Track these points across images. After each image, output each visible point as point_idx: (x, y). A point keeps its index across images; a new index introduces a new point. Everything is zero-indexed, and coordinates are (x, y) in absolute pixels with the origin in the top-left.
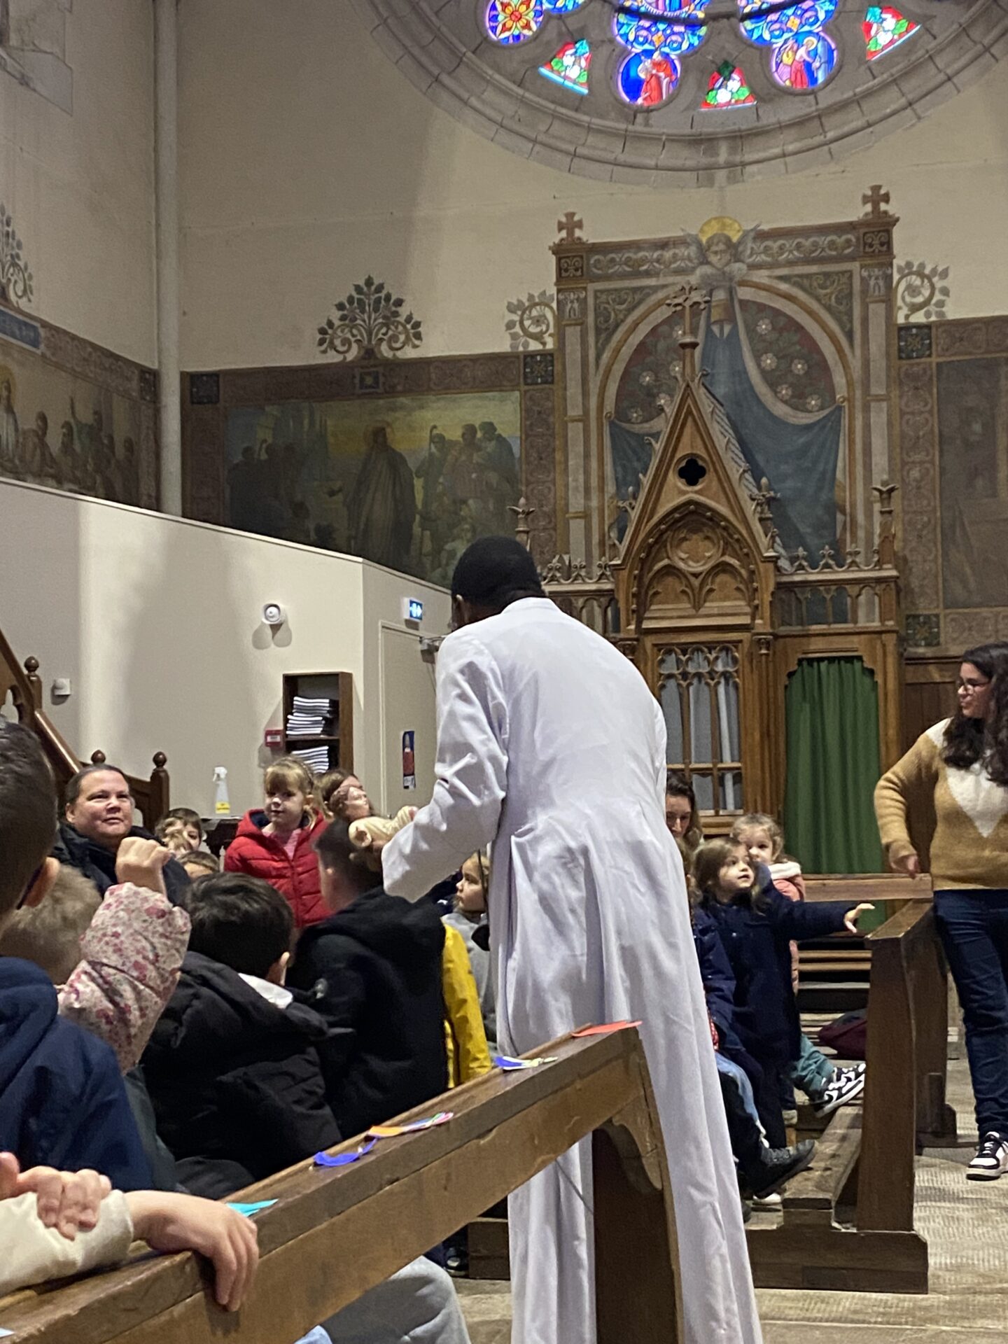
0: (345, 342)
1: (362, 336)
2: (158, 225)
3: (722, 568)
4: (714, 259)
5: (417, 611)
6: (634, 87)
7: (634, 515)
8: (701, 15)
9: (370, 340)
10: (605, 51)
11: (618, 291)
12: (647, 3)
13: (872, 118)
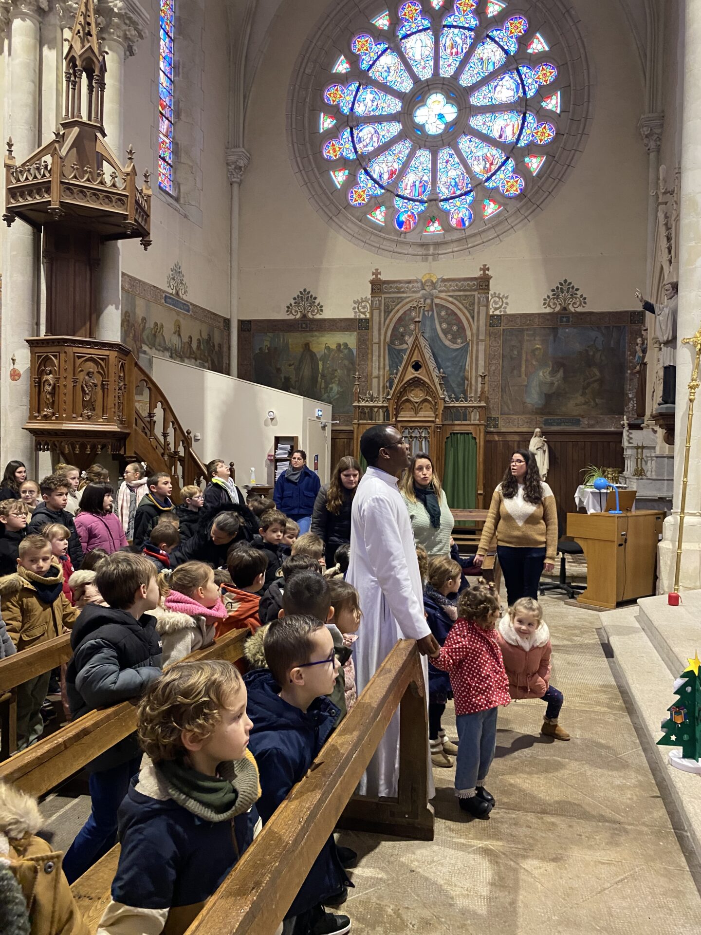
0: (296, 311)
2: (231, 267)
3: (425, 400)
4: (427, 288)
5: (320, 413)
6: (400, 224)
7: (396, 381)
8: (426, 199)
10: (391, 210)
11: (392, 298)
12: (406, 193)
13: (485, 240)
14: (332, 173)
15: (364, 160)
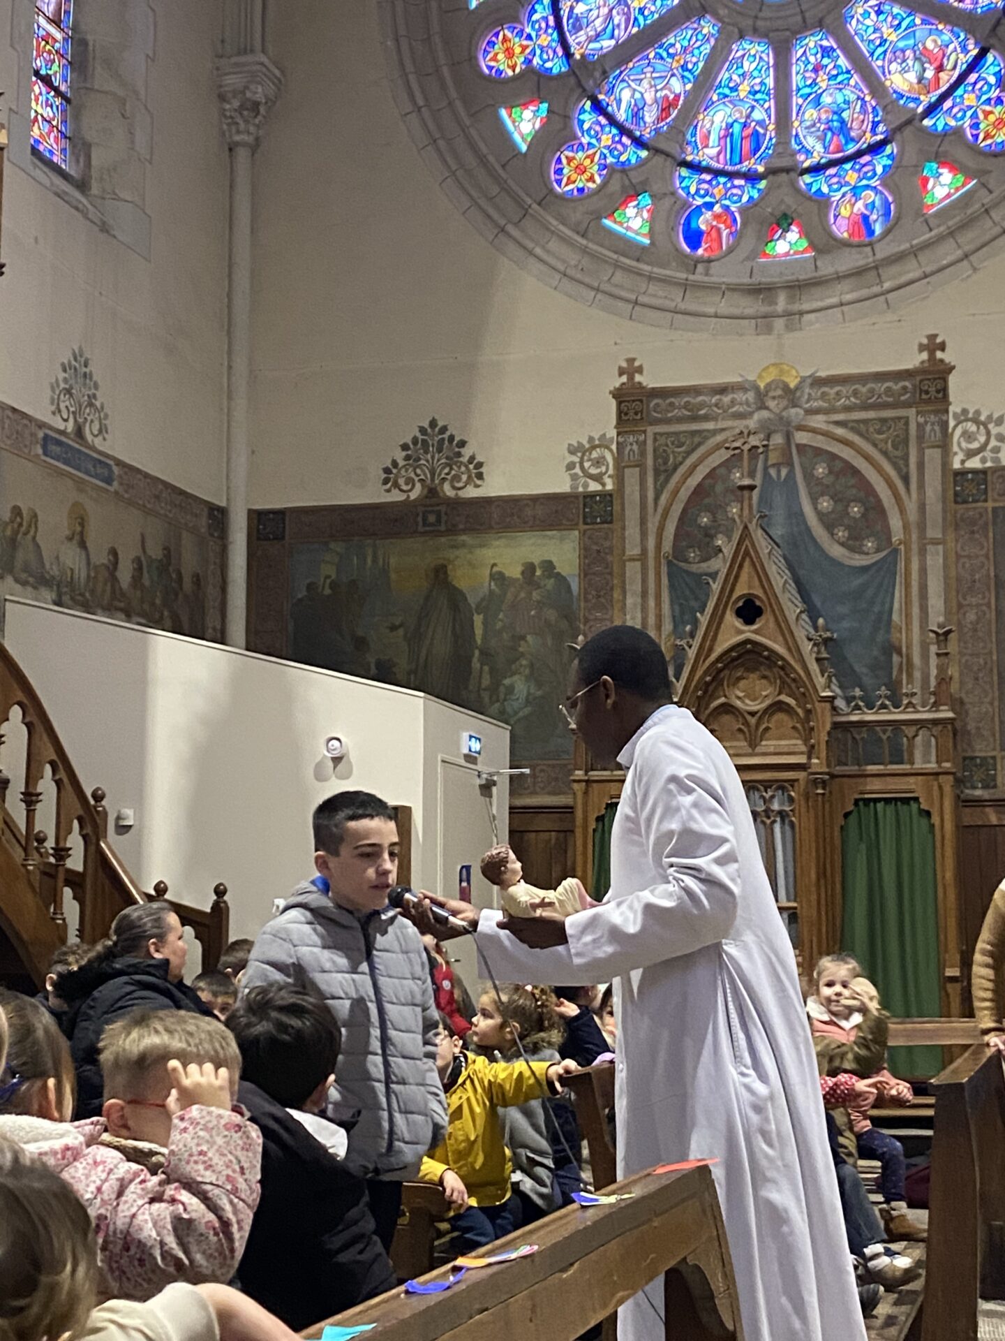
0: (409, 481)
1: (425, 475)
2: (230, 367)
3: (779, 707)
4: (772, 404)
5: (476, 746)
6: (694, 239)
7: (692, 653)
8: (761, 169)
9: (433, 480)
10: (667, 202)
11: (676, 434)
12: (709, 154)
13: (928, 269)
14: (503, 113)
15: (591, 75)
